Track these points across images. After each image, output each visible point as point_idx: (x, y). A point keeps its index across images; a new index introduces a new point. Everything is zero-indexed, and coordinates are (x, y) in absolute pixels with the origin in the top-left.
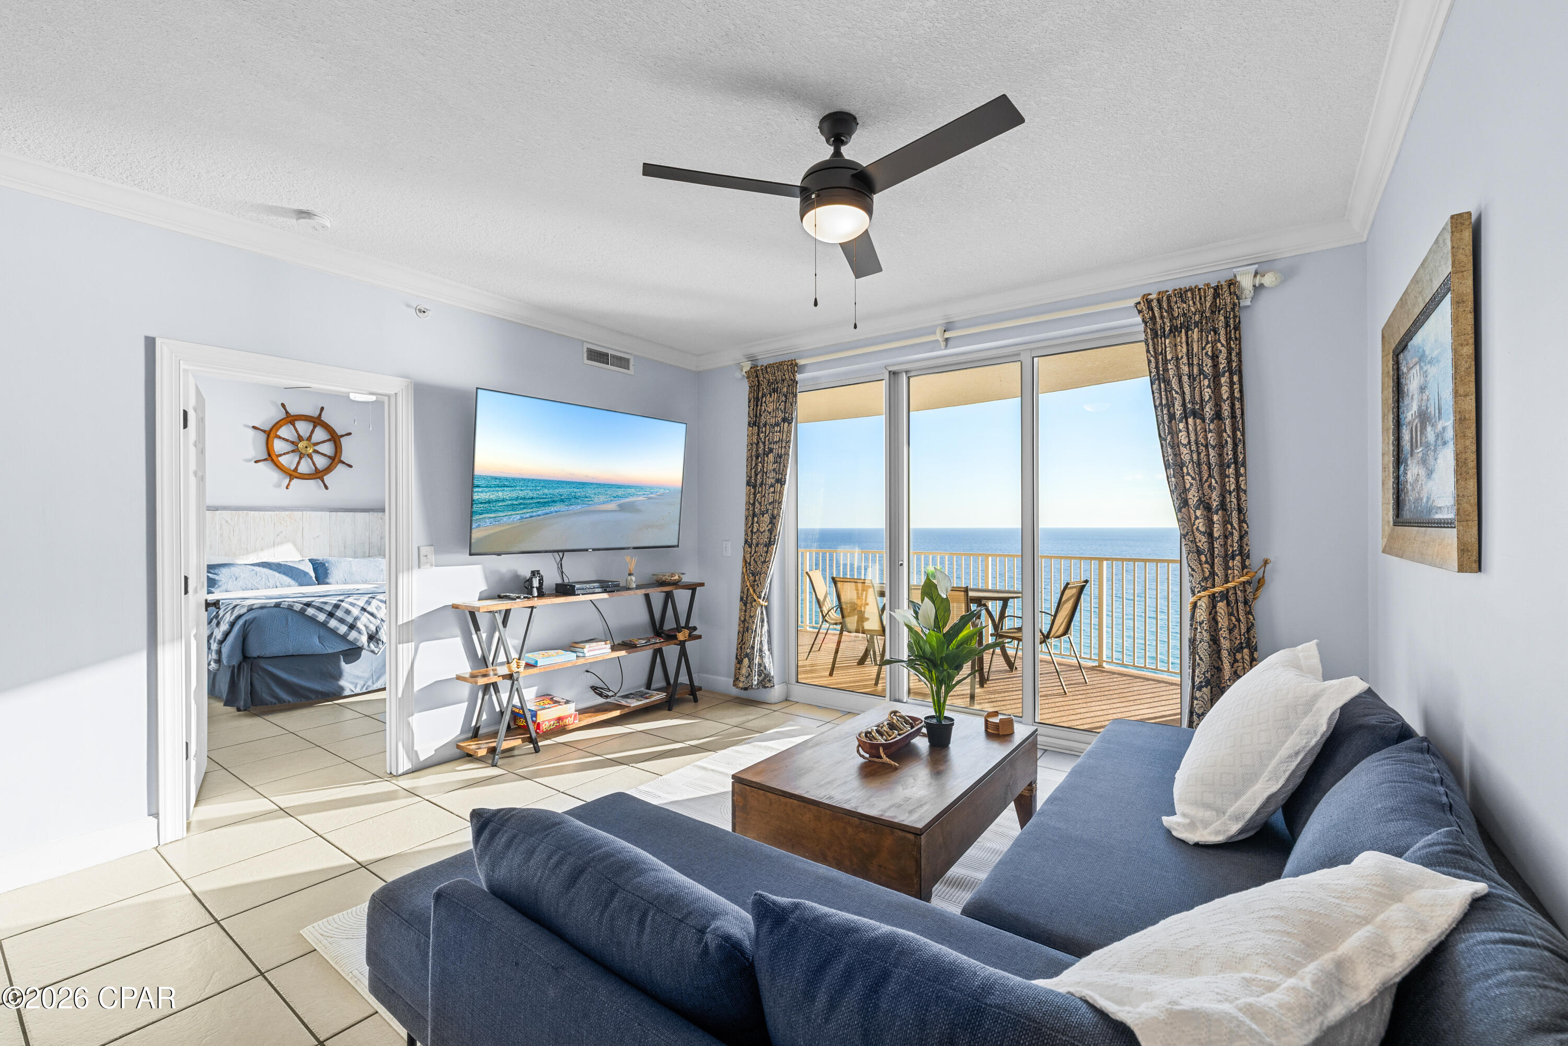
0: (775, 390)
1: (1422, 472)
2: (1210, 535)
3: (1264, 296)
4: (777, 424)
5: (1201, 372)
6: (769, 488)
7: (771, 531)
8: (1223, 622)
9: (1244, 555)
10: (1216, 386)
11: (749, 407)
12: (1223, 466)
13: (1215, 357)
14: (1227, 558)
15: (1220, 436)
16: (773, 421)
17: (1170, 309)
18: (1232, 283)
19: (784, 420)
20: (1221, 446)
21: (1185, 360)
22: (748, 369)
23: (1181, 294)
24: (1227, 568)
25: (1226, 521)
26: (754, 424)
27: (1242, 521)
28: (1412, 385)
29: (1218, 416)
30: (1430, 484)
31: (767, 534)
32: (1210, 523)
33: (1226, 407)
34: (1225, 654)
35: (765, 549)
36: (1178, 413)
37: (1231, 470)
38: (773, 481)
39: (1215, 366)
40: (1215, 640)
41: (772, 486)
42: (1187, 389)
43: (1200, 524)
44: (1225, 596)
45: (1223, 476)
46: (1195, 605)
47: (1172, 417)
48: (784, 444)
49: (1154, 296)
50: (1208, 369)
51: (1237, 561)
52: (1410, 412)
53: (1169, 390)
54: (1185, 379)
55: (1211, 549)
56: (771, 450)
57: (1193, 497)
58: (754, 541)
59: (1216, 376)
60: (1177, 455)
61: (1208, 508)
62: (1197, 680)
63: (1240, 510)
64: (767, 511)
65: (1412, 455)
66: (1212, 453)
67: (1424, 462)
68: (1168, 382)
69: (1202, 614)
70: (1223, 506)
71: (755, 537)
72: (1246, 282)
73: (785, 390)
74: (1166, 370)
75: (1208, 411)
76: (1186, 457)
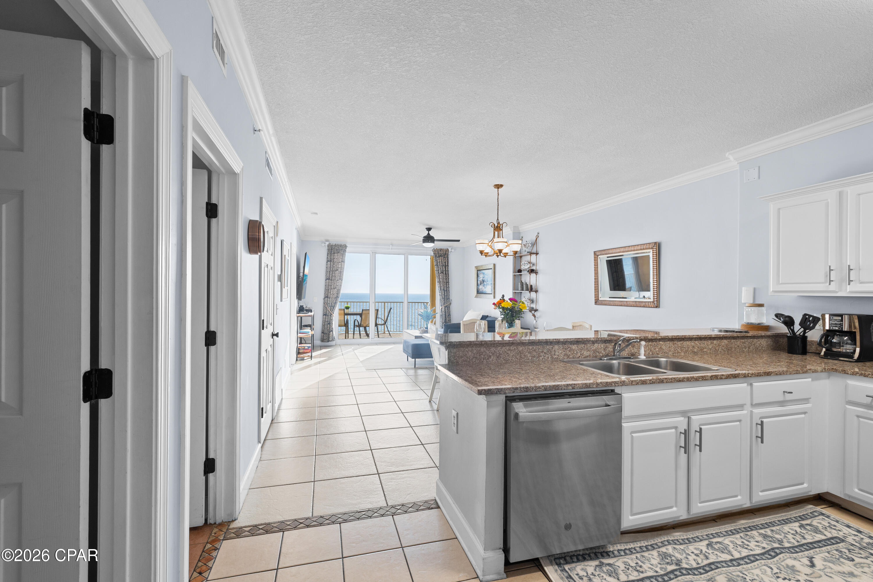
0: (338, 252)
1: (483, 287)
2: (444, 295)
3: (452, 252)
4: (340, 263)
5: (443, 265)
6: (337, 281)
7: (337, 294)
8: (446, 311)
9: (449, 299)
10: (445, 268)
11: (327, 255)
12: (446, 283)
13: (445, 263)
14: (447, 299)
15: (446, 277)
16: (338, 261)
17: (438, 252)
18: (448, 250)
19: (342, 261)
20: (446, 279)
21: (441, 262)
22: (328, 244)
23: (441, 250)
24: (447, 301)
25: (447, 293)
26: (331, 261)
27: (449, 293)
28: (481, 276)
29: (446, 274)
30: (485, 289)
31: (336, 295)
32: (445, 293)
33: (447, 272)
34: (447, 316)
35: (335, 299)
36: (440, 272)
37: (448, 284)
38: (338, 279)
39: (445, 264)
40: (445, 315)
41: (338, 280)
42: (441, 268)
43: (443, 293)
44: (447, 306)
45: (447, 285)
46: (442, 308)
47: (439, 273)
48: (342, 269)
49: (435, 249)
50: (444, 265)
51: (448, 300)
52: (480, 279)
53: (438, 268)
54: (441, 266)
55: (445, 298)
56: (337, 270)
57: (442, 289)
58: (331, 297)
59: (445, 266)
60: (440, 280)
61: (444, 290)
62: (443, 322)
63: (449, 291)
64: (336, 288)
65: (480, 284)
66: (445, 280)
67: (483, 286)
68: (438, 266)
69: (443, 310)
70: (446, 290)
71: (331, 295)
72: (450, 250)
73: (342, 253)
74: (438, 264)
75: (444, 272)
76: (441, 281)
